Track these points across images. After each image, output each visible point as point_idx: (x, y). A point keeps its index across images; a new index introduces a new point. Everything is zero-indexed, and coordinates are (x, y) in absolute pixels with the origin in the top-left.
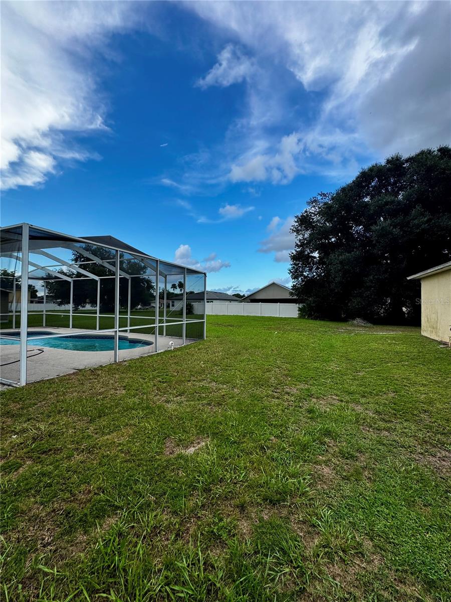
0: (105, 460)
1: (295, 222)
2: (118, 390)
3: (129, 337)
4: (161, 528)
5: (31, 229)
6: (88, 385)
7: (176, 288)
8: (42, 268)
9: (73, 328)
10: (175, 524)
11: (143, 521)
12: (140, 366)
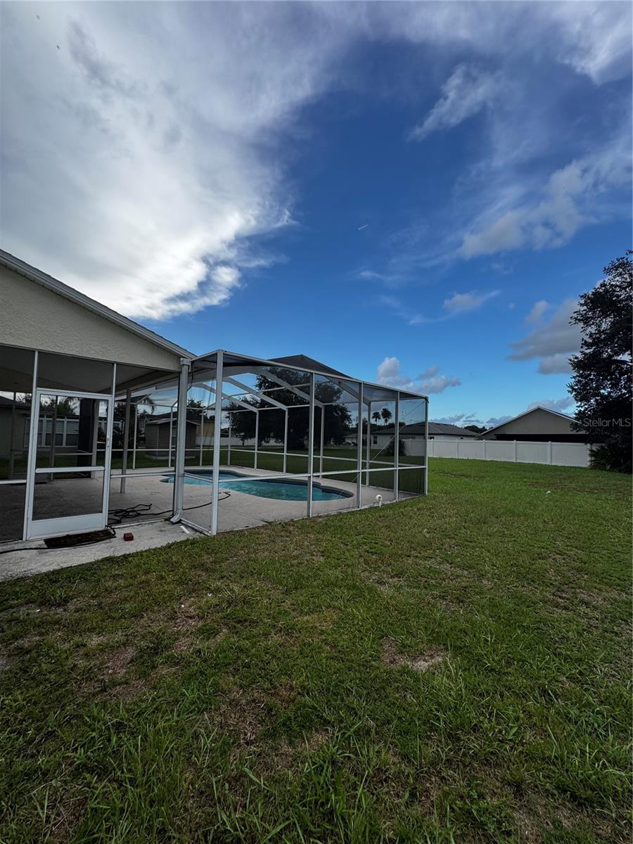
0: (307, 650)
1: (581, 305)
2: (314, 555)
3: (322, 485)
4: (387, 773)
5: (226, 355)
6: (280, 545)
7: (379, 418)
8: (229, 397)
9: (257, 468)
10: (408, 776)
11: (362, 754)
12: (340, 526)
